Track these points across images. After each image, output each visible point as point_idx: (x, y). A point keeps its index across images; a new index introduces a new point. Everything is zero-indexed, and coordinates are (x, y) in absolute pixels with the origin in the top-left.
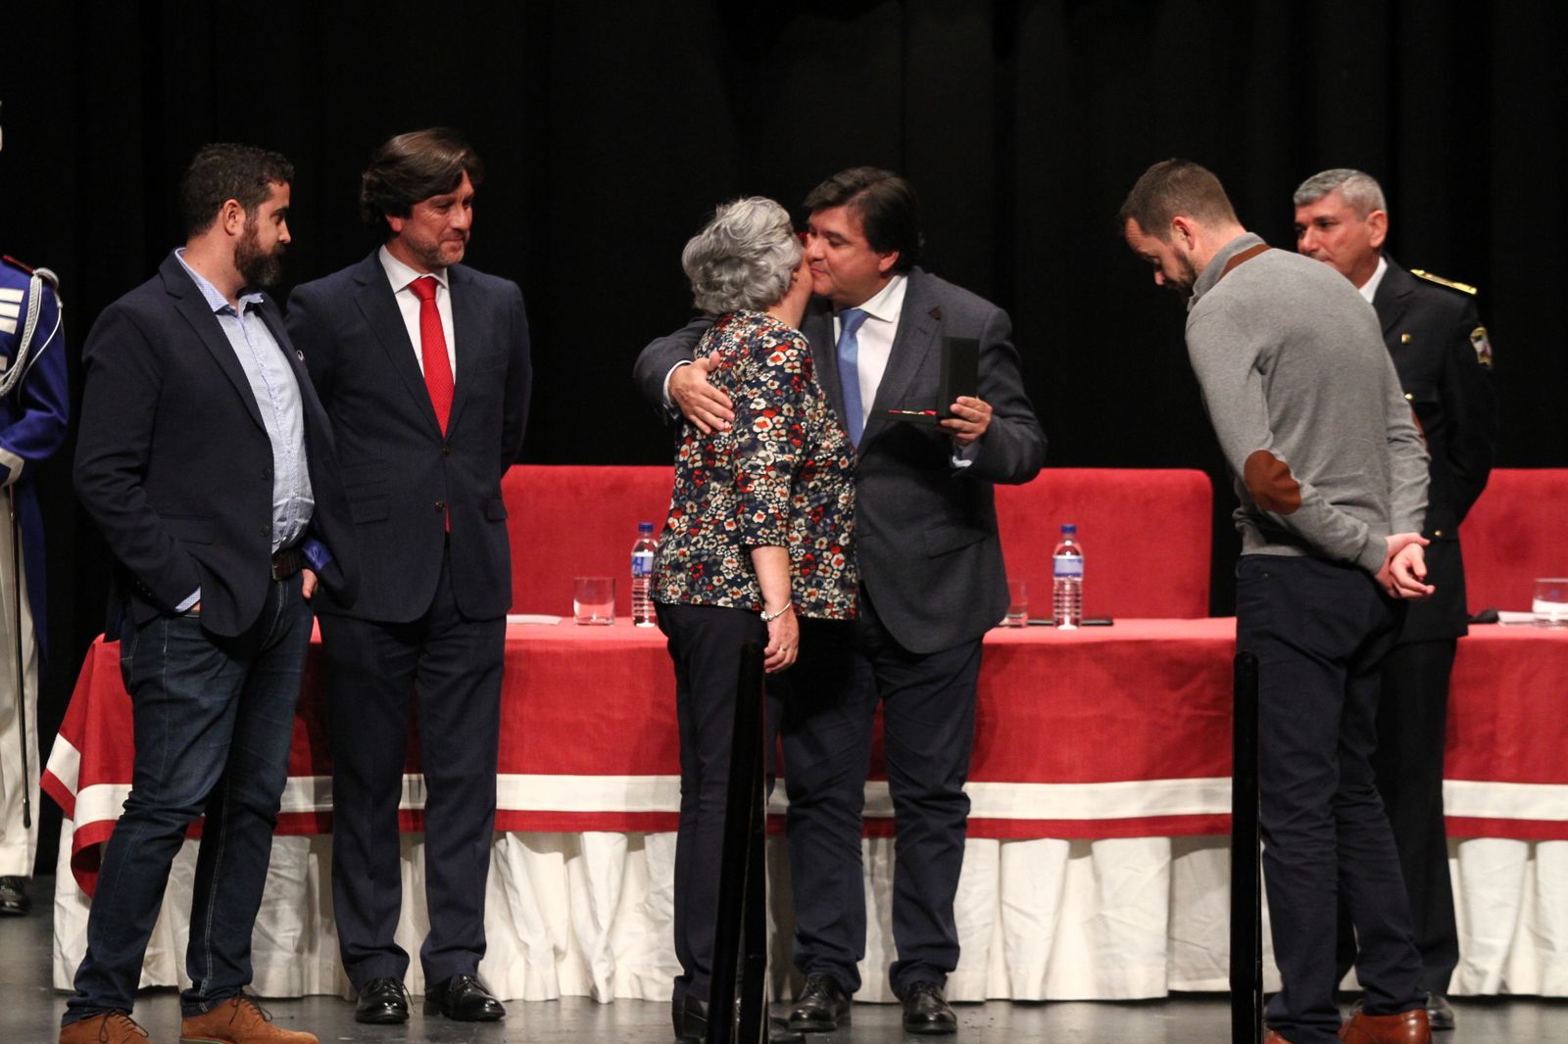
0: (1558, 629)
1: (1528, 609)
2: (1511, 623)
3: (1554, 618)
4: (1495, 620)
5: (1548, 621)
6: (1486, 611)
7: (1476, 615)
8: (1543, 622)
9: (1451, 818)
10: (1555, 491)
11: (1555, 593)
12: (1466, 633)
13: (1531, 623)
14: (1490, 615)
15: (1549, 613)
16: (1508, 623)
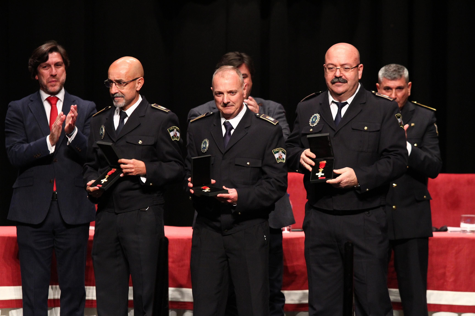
0: (470, 234)
1: (459, 226)
2: (452, 231)
3: (468, 230)
4: (446, 230)
5: (466, 231)
6: (442, 227)
7: (439, 228)
8: (464, 231)
9: (430, 305)
10: (469, 182)
11: (469, 220)
12: (432, 236)
13: (460, 231)
14: (444, 228)
15: (466, 228)
16: (451, 232)
